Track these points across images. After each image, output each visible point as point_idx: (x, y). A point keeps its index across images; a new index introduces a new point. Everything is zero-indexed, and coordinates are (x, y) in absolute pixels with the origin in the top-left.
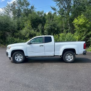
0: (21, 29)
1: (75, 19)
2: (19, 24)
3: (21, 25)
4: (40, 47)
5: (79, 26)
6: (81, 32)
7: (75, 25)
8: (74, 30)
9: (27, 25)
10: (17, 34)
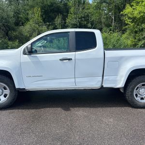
0: (23, 23)
1: (128, 6)
2: (17, 13)
3: (21, 16)
4: (60, 62)
5: (134, 19)
6: (136, 32)
7: (127, 19)
8: (124, 28)
9: (33, 16)
10: (15, 34)
